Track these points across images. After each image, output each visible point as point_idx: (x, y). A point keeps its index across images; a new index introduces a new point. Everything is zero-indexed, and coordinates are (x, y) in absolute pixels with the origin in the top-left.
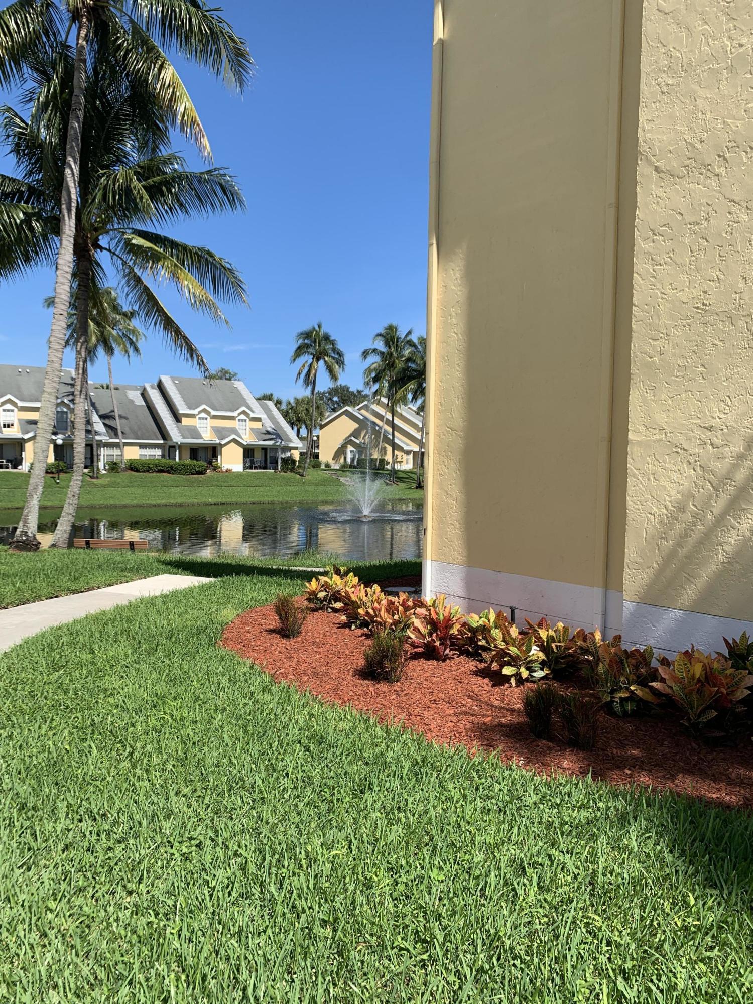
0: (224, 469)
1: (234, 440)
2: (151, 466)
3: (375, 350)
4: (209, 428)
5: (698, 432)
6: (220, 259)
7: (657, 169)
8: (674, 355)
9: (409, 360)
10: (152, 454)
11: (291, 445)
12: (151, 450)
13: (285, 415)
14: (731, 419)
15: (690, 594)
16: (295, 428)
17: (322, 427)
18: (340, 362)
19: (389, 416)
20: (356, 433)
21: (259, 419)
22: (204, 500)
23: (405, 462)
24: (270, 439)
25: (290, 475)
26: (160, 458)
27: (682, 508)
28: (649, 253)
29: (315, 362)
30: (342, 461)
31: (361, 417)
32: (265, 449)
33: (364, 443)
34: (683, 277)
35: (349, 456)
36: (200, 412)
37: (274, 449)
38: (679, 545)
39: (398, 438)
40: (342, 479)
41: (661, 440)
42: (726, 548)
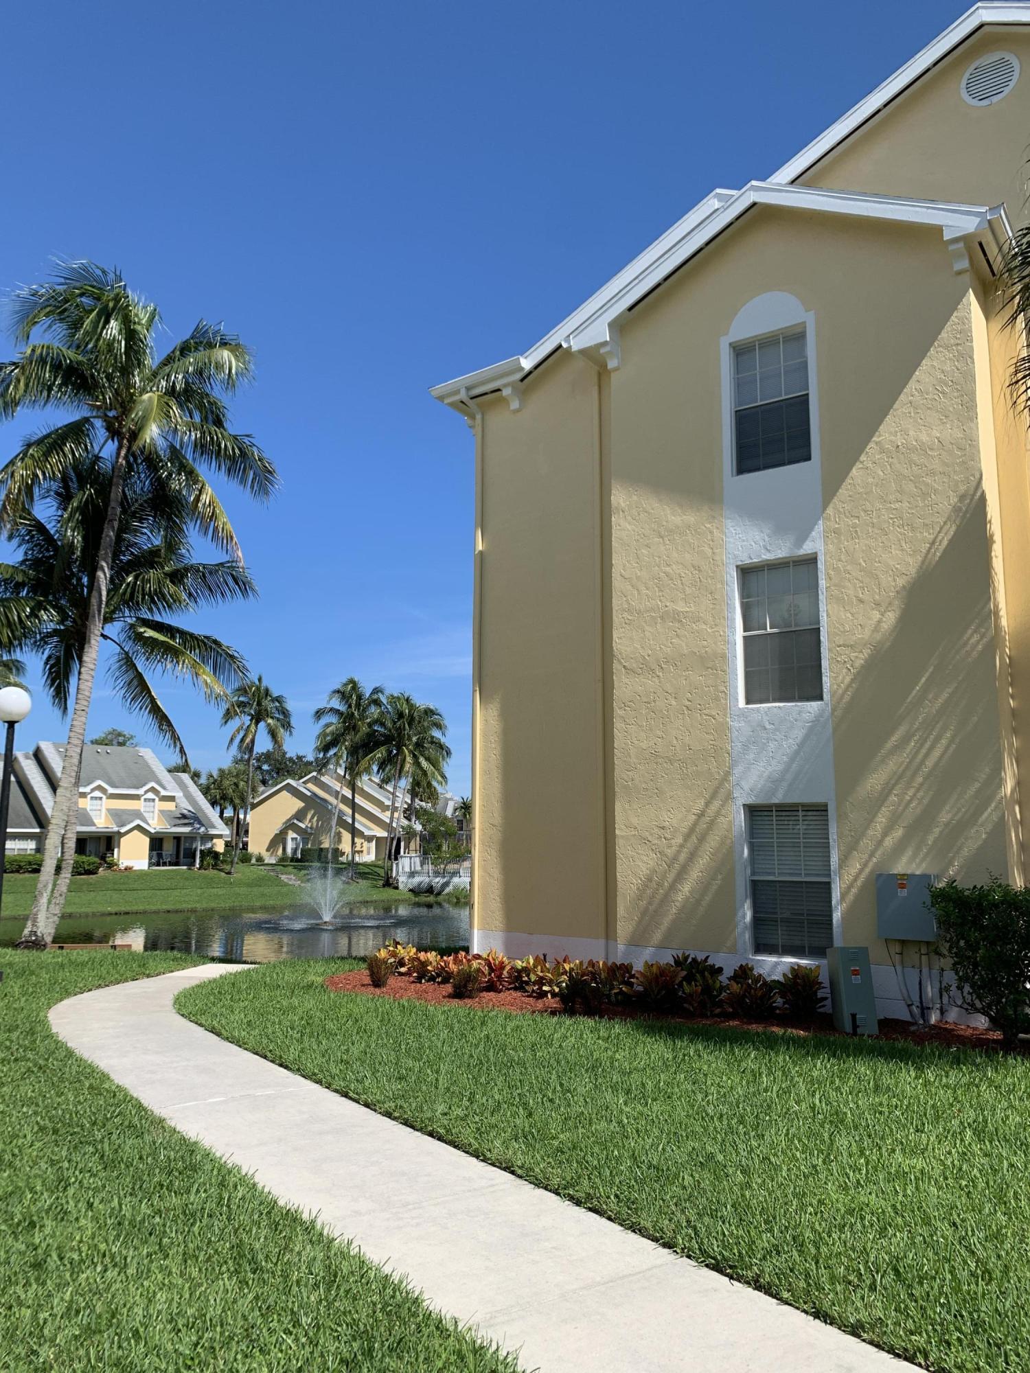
0: (122, 867)
1: (138, 827)
2: (22, 864)
3: (331, 709)
4: (104, 811)
5: (656, 830)
6: (228, 647)
7: (624, 667)
8: (640, 781)
9: (376, 721)
10: (22, 847)
11: (213, 832)
12: (21, 842)
13: (206, 791)
14: (675, 822)
15: (658, 936)
16: (218, 809)
17: (254, 806)
18: (287, 726)
19: (347, 793)
20: (300, 815)
21: (172, 799)
22: (102, 909)
23: (365, 852)
24: (185, 825)
25: (211, 872)
26: (33, 852)
27: (650, 880)
28: (623, 717)
29: (253, 725)
30: (280, 852)
31: (309, 794)
32: (177, 838)
33: (311, 828)
34: (643, 734)
35: (290, 846)
36: (93, 790)
37: (191, 838)
38: (650, 903)
39: (360, 823)
40: (283, 877)
41: (635, 835)
42: (676, 904)
